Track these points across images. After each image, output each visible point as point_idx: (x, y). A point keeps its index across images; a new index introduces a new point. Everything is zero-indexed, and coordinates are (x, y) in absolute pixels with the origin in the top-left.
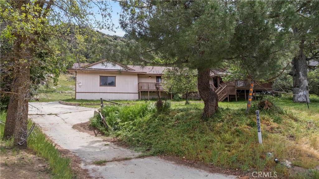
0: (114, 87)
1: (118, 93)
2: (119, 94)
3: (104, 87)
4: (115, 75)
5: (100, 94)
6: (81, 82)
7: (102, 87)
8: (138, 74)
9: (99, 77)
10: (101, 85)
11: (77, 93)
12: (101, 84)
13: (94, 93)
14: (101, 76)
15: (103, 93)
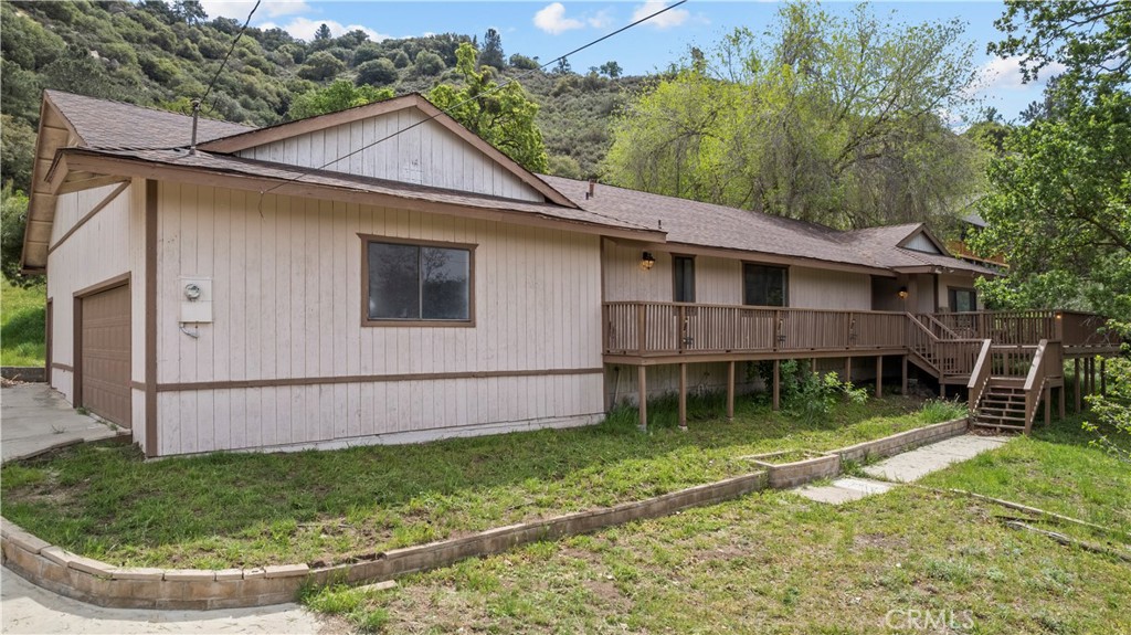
0: (461, 332)
1: (487, 375)
2: (493, 381)
3: (392, 331)
4: (470, 240)
5: (368, 387)
6: (206, 286)
7: (378, 331)
8: (602, 237)
9: (356, 246)
10: (369, 319)
11: (163, 399)
12: (372, 305)
13: (315, 388)
14: (369, 242)
15: (391, 385)
